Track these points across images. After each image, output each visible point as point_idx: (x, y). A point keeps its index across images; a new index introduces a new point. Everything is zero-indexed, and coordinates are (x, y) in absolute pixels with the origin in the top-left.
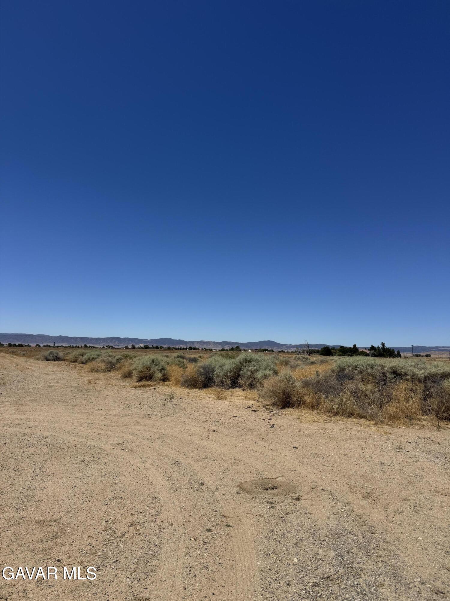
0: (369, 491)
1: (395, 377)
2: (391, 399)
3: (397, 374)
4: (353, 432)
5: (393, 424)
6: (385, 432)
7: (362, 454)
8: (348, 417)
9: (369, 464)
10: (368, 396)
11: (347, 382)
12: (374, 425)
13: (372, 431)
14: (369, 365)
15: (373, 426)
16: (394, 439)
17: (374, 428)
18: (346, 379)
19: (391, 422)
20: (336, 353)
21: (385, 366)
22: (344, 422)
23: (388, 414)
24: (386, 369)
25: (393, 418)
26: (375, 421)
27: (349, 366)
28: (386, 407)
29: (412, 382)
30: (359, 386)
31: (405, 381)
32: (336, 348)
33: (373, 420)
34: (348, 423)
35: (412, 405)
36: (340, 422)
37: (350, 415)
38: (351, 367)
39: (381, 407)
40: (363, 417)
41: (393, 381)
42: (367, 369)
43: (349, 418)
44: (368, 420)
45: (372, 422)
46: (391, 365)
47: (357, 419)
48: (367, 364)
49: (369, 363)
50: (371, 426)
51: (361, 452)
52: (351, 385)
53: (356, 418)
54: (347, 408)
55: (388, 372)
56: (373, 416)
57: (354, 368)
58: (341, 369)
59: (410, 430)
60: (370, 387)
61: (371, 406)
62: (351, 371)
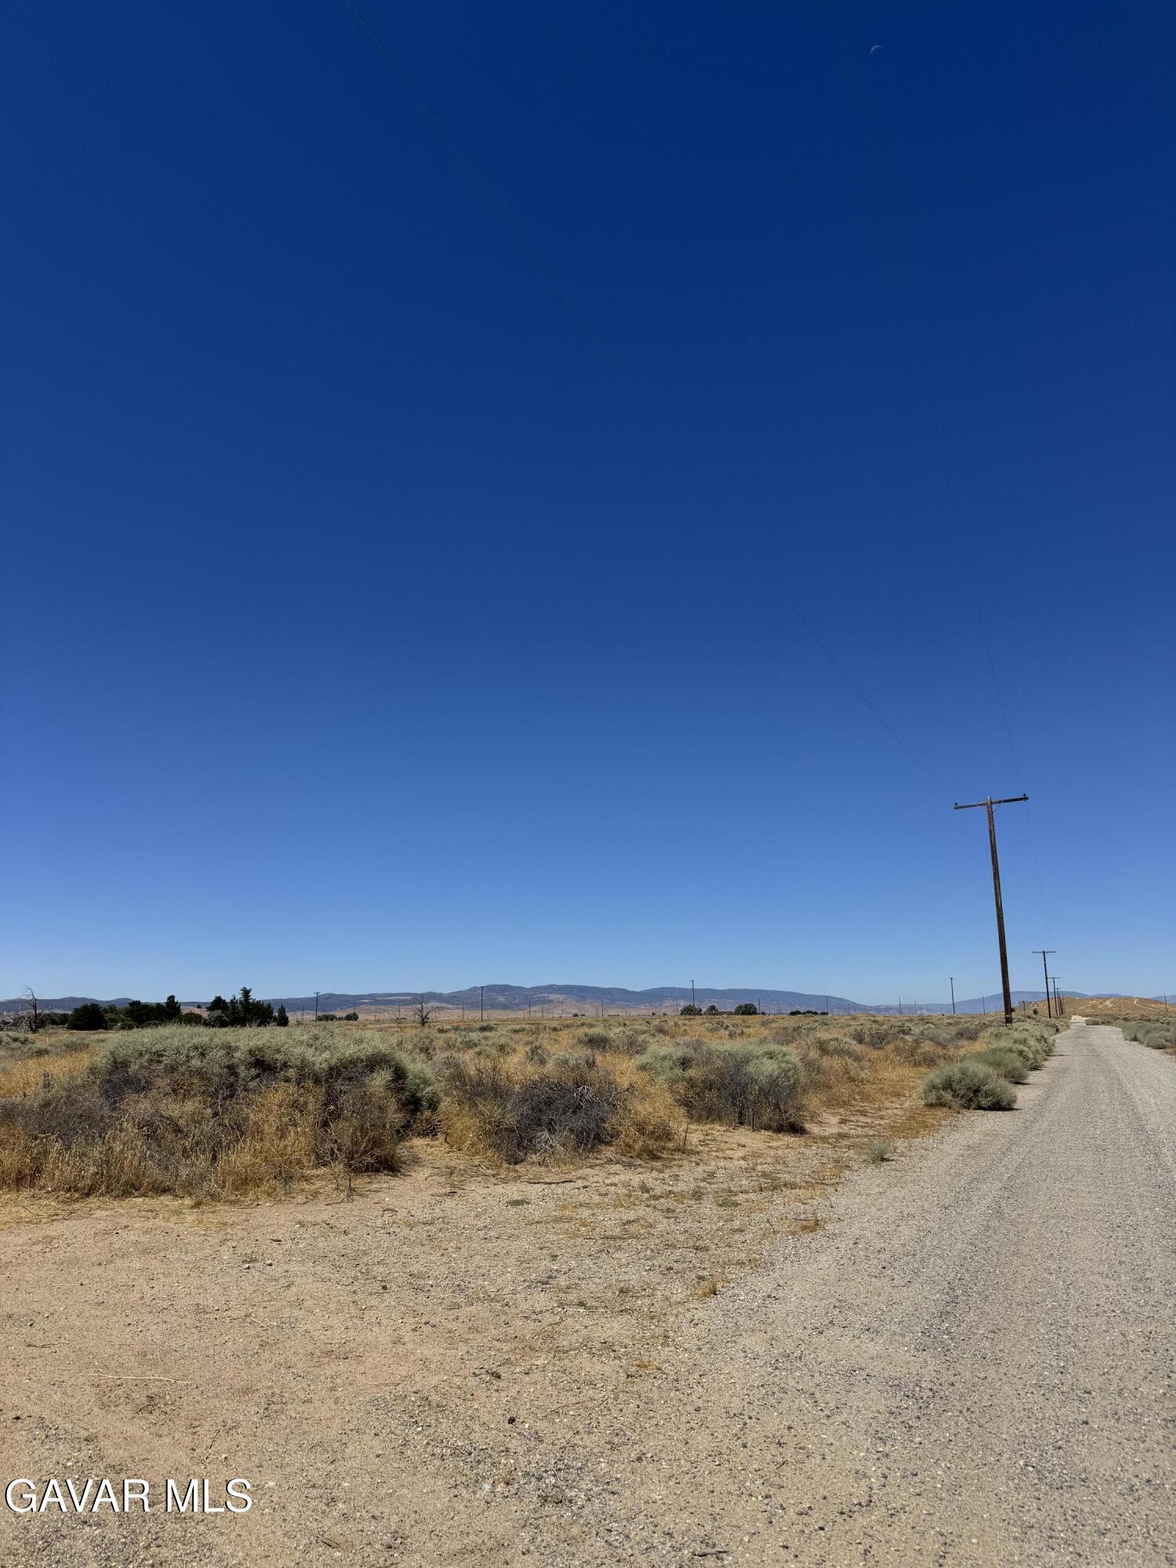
0: (155, 1390)
1: (258, 1076)
2: (242, 1133)
3: (264, 1066)
4: (132, 1236)
5: (242, 1199)
6: (219, 1221)
7: (149, 1293)
8: (123, 1195)
9: (164, 1316)
10: (185, 1130)
11: (130, 1097)
12: (192, 1207)
13: (185, 1225)
14: (196, 1048)
15: (191, 1210)
16: (240, 1238)
17: (190, 1217)
18: (130, 1090)
19: (237, 1196)
20: (115, 1021)
21: (237, 1048)
22: (108, 1213)
23: (230, 1173)
24: (238, 1054)
25: (244, 1183)
26: (197, 1196)
27: (141, 1054)
28: (227, 1155)
29: (298, 1084)
30: (162, 1106)
31: (283, 1083)
32: (119, 1007)
33: (190, 1195)
34: (122, 1211)
35: (293, 1145)
36: (99, 1213)
37: (131, 1189)
38: (147, 1057)
39: (214, 1158)
40: (165, 1191)
41: (252, 1084)
42: (189, 1058)
43: (127, 1197)
44: (177, 1196)
45: (188, 1201)
46: (251, 1044)
47: (147, 1200)
48: (190, 1045)
49: (195, 1041)
50: (184, 1211)
51: (146, 1288)
52: (141, 1106)
53: (144, 1196)
54: (122, 1171)
55: (242, 1062)
56: (191, 1184)
57: (155, 1058)
58: (118, 1065)
59: (281, 1208)
60: (190, 1106)
61: (188, 1157)
62: (146, 1067)
